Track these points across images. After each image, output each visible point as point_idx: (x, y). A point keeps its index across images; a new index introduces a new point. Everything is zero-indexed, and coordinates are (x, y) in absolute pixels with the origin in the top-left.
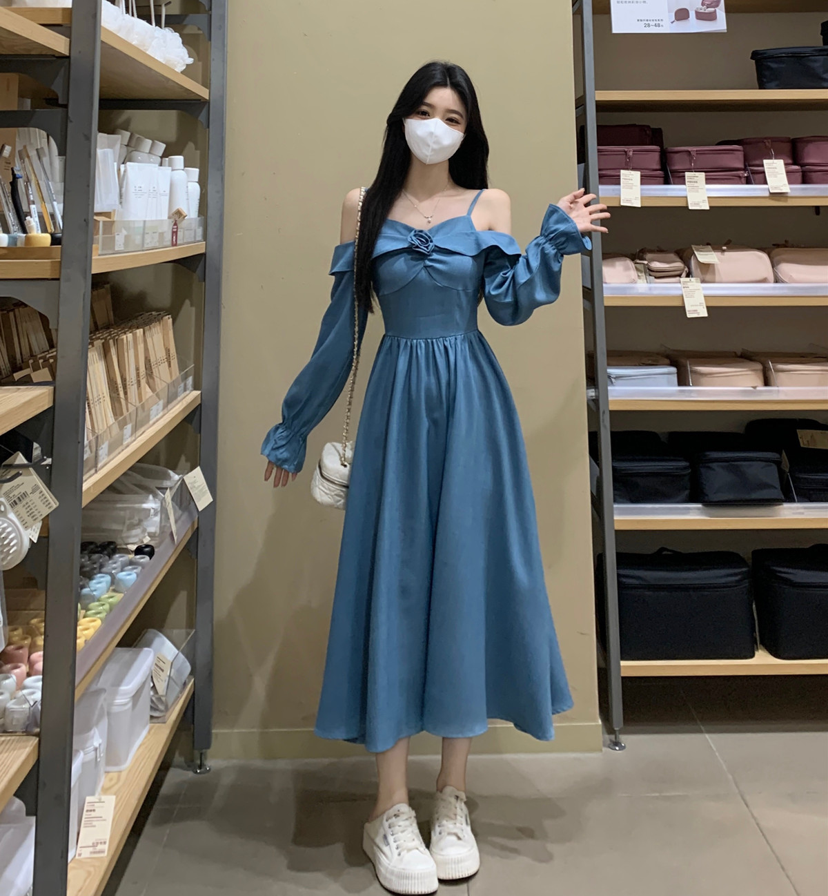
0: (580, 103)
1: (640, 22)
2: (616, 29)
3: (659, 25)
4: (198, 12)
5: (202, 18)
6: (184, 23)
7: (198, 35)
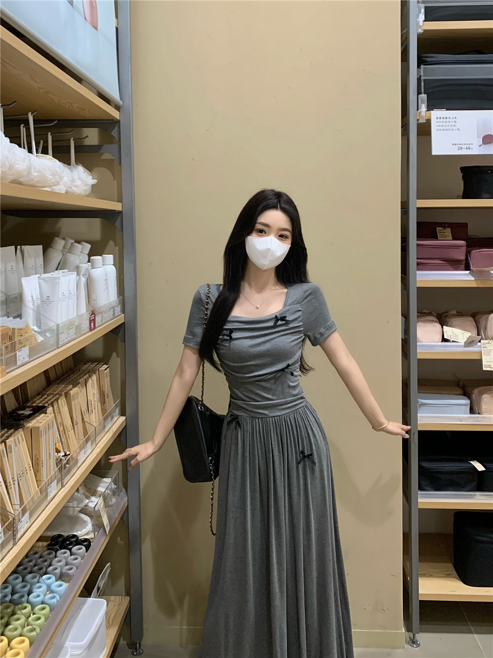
0: (405, 206)
1: (454, 146)
2: (435, 152)
3: (469, 148)
4: (111, 143)
6: (101, 151)
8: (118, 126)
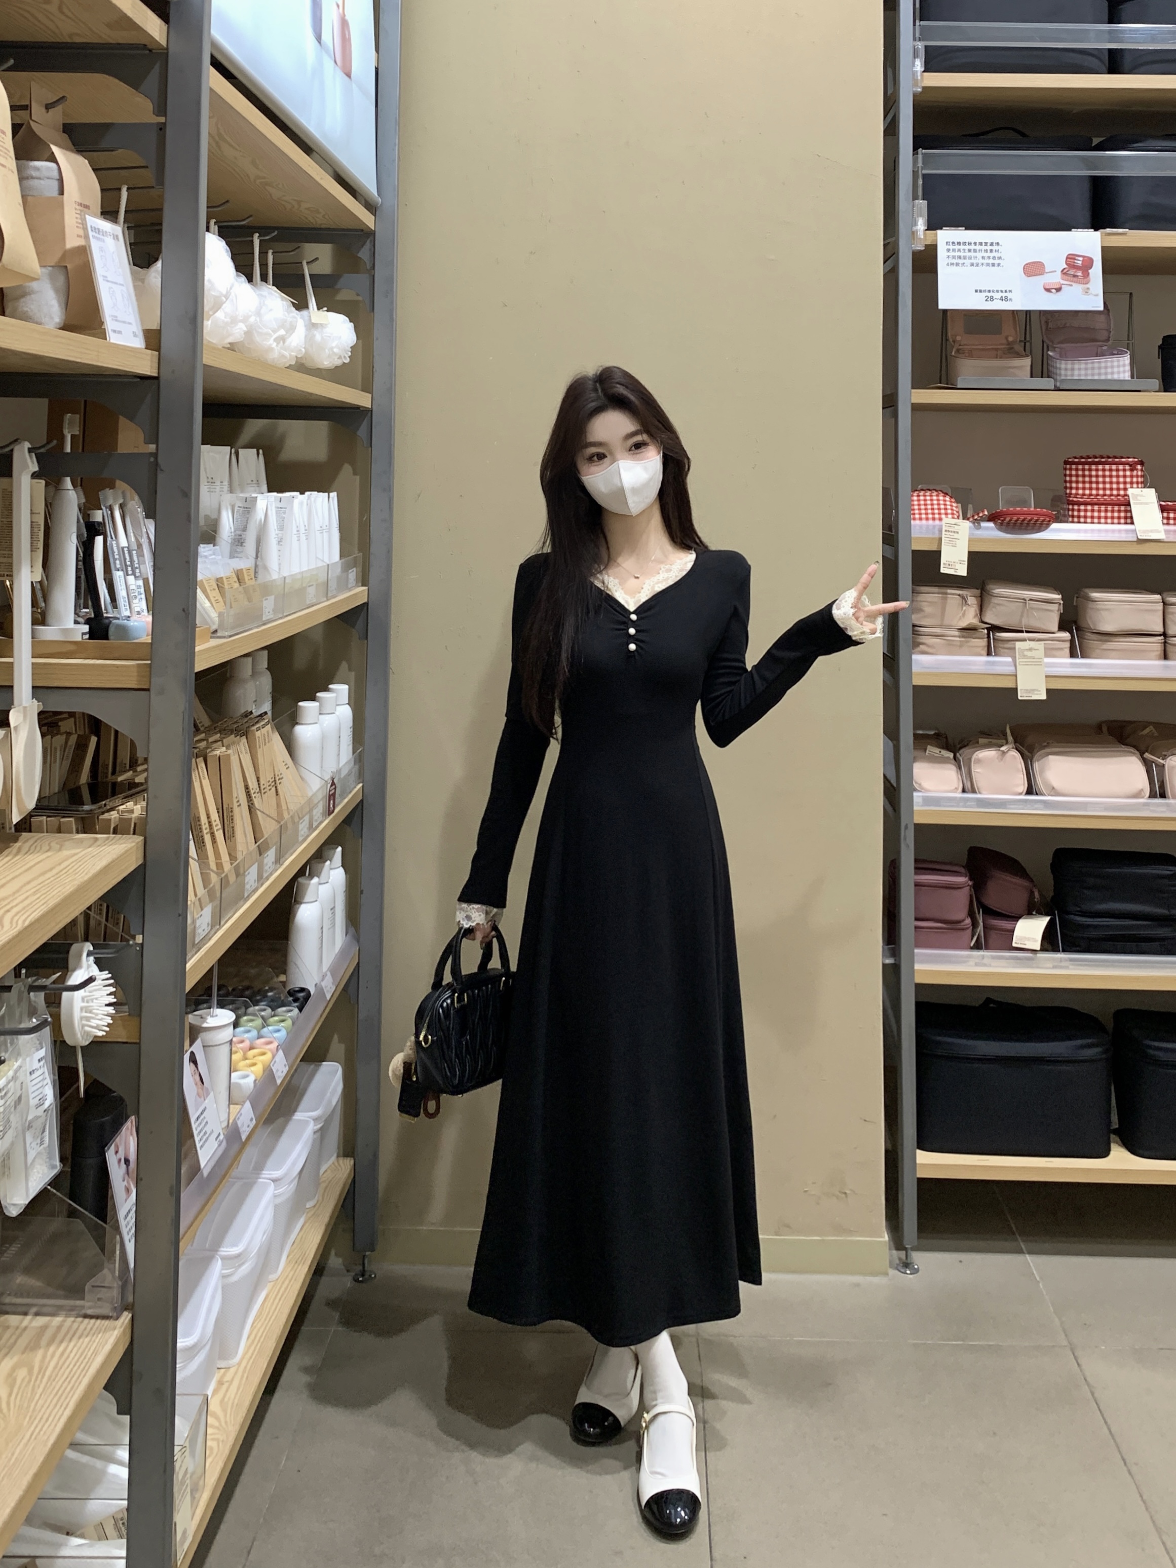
0: (890, 402)
1: (978, 294)
2: (945, 302)
3: (1006, 299)
4: (357, 272)
5: (363, 278)
6: (338, 286)
7: (356, 303)
8: (371, 241)
